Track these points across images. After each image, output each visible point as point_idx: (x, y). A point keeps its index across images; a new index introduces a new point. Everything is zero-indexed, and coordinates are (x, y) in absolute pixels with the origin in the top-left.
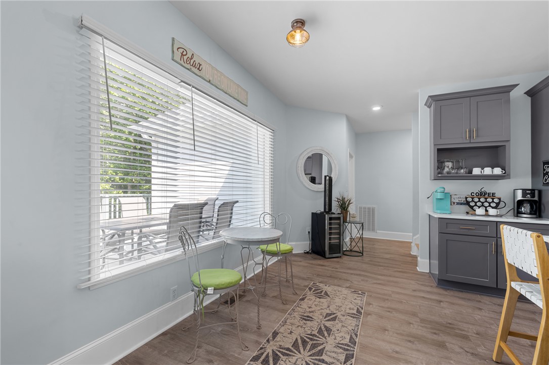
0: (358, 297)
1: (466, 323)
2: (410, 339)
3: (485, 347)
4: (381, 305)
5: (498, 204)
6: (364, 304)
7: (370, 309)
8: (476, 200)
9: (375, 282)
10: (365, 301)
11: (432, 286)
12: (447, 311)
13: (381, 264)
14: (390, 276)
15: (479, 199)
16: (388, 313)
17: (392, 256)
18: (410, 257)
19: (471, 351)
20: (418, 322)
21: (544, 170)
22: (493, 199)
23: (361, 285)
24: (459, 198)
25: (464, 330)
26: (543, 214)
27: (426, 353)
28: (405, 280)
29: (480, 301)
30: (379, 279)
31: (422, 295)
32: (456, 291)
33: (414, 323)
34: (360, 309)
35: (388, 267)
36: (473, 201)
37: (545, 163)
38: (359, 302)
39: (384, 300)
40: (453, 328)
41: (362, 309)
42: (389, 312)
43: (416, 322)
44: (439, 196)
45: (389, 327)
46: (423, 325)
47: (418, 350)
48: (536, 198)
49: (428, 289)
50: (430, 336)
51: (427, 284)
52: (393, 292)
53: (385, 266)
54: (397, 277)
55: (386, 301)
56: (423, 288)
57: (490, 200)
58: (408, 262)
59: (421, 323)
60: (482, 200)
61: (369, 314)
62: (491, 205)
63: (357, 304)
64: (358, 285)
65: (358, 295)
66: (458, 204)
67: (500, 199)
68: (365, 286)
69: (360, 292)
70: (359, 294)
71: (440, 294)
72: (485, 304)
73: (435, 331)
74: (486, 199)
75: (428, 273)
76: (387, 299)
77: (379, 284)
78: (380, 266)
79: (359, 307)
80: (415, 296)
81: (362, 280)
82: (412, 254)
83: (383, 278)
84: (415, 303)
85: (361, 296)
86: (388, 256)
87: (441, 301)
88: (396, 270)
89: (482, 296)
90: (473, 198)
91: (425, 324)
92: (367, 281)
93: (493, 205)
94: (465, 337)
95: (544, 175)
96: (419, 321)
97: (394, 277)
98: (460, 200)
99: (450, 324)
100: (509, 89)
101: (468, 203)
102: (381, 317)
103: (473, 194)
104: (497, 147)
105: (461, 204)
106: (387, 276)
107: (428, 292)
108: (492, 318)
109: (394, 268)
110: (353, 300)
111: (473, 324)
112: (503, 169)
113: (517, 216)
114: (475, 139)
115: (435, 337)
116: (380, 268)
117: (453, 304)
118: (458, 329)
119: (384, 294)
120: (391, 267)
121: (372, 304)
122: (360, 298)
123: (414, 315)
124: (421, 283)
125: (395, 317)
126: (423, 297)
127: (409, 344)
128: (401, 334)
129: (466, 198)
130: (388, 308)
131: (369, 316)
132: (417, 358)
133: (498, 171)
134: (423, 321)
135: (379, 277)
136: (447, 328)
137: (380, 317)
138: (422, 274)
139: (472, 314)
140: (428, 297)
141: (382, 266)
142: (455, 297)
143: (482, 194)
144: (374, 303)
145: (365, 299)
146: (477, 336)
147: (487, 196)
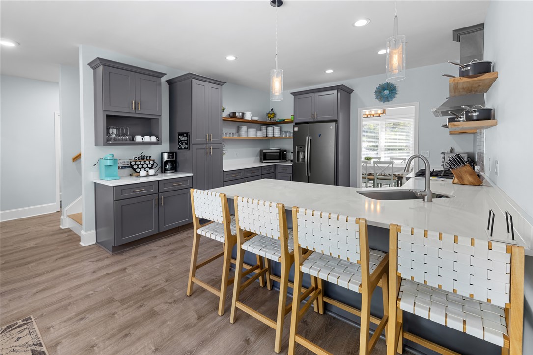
0: (20, 332)
1: (154, 277)
2: (124, 333)
3: (178, 289)
4: (65, 318)
5: (153, 165)
6: (39, 336)
7: (54, 334)
8: (138, 163)
9: (35, 290)
10: (37, 330)
11: (107, 257)
12: (135, 276)
13: (29, 259)
14: (52, 270)
15: (140, 162)
16: (82, 322)
17: (38, 241)
18: (62, 233)
19: (172, 300)
20: (119, 307)
21: (179, 139)
22: (149, 161)
23: (13, 310)
24: (123, 162)
25: (157, 285)
26: (178, 169)
27: (147, 334)
28: (75, 265)
29: (151, 250)
30: (39, 284)
31: (104, 272)
32: (130, 250)
33: (117, 310)
34: (38, 348)
35: (40, 259)
36: (136, 164)
37: (179, 134)
38: (29, 338)
39: (65, 308)
40: (149, 289)
41: (41, 345)
42: (82, 319)
43: (117, 308)
44: (109, 163)
45: (94, 338)
46: (125, 306)
47: (139, 339)
48: (174, 159)
49: (107, 262)
50: (138, 313)
51: (101, 257)
52: (70, 289)
53: (36, 260)
54: (63, 267)
55: (69, 307)
56: (100, 264)
57: (147, 162)
58: (65, 241)
59: (123, 305)
60: (142, 163)
61: (57, 344)
62: (149, 166)
63: (26, 345)
64: (8, 312)
65: (19, 329)
66: (122, 168)
67: (154, 161)
68: (22, 307)
69: (20, 322)
70: (19, 327)
71: (119, 262)
72: (155, 250)
73: (139, 304)
74: (145, 161)
75: (95, 244)
76: (69, 304)
77: (44, 290)
78: (29, 263)
79: (33, 347)
80: (98, 279)
81: (10, 301)
82: (63, 228)
83: (44, 278)
84: (103, 287)
85: (25, 326)
86: (32, 244)
87: (125, 269)
88: (55, 257)
89: (149, 244)
90: (135, 162)
91: (127, 303)
92: (20, 297)
93: (150, 166)
94: (162, 291)
95: (179, 142)
96: (119, 304)
97: (60, 268)
98: (124, 164)
99: (145, 287)
100: (160, 75)
101: (132, 166)
102: (76, 334)
103: (136, 158)
104: (150, 119)
105: (125, 168)
106: (48, 272)
107: (108, 266)
108: (166, 260)
109: (51, 256)
110: (16, 344)
111: (159, 274)
112: (157, 137)
113: (165, 173)
114: (139, 111)
115: (143, 310)
116: (30, 266)
117: (135, 265)
118: (153, 287)
119: (61, 300)
120: (47, 257)
121: (52, 326)
122: (26, 332)
123: (111, 301)
124: (95, 259)
125: (93, 321)
126: (108, 274)
127: (127, 339)
128: (113, 336)
129: (131, 162)
130: (77, 315)
131: (59, 347)
132: (144, 348)
133: (153, 139)
134: (123, 301)
135: (37, 280)
136: (145, 293)
137: (75, 337)
138: (89, 248)
139: (154, 265)
140: (111, 271)
141: (33, 262)
142: (133, 256)
143: (142, 158)
144: (53, 323)
145: (36, 326)
146: (168, 283)
147: (145, 159)
